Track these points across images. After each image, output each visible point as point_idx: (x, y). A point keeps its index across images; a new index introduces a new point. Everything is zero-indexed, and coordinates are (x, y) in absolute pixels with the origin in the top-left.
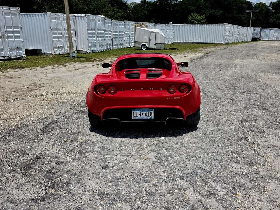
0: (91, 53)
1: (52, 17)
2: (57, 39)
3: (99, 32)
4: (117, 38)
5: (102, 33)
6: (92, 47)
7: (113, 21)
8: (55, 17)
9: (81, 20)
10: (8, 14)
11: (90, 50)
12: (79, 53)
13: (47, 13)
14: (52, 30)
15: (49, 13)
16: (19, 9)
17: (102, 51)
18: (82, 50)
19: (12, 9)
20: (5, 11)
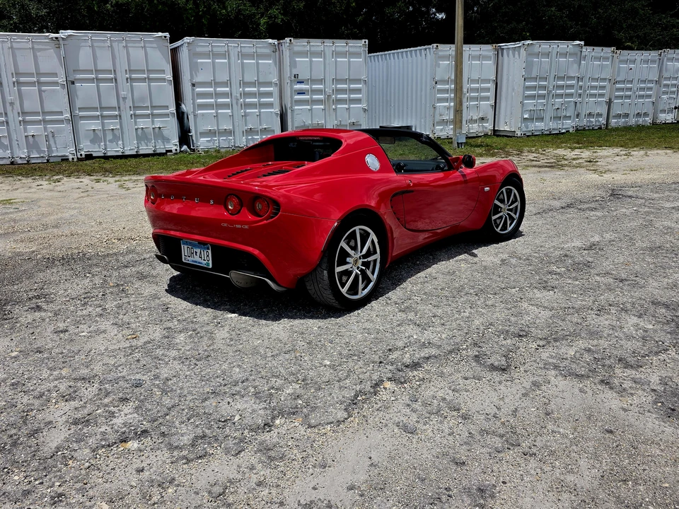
0: (528, 136)
1: (440, 53)
2: (447, 104)
3: (561, 83)
4: (629, 97)
5: (571, 87)
6: (533, 122)
7: (618, 52)
8: (448, 53)
9: (514, 56)
10: (343, 54)
11: (524, 129)
12: (498, 136)
13: (431, 46)
14: (436, 83)
15: (435, 45)
16: (367, 43)
17: (564, 131)
18: (507, 128)
19: (352, 43)
20: (338, 49)
